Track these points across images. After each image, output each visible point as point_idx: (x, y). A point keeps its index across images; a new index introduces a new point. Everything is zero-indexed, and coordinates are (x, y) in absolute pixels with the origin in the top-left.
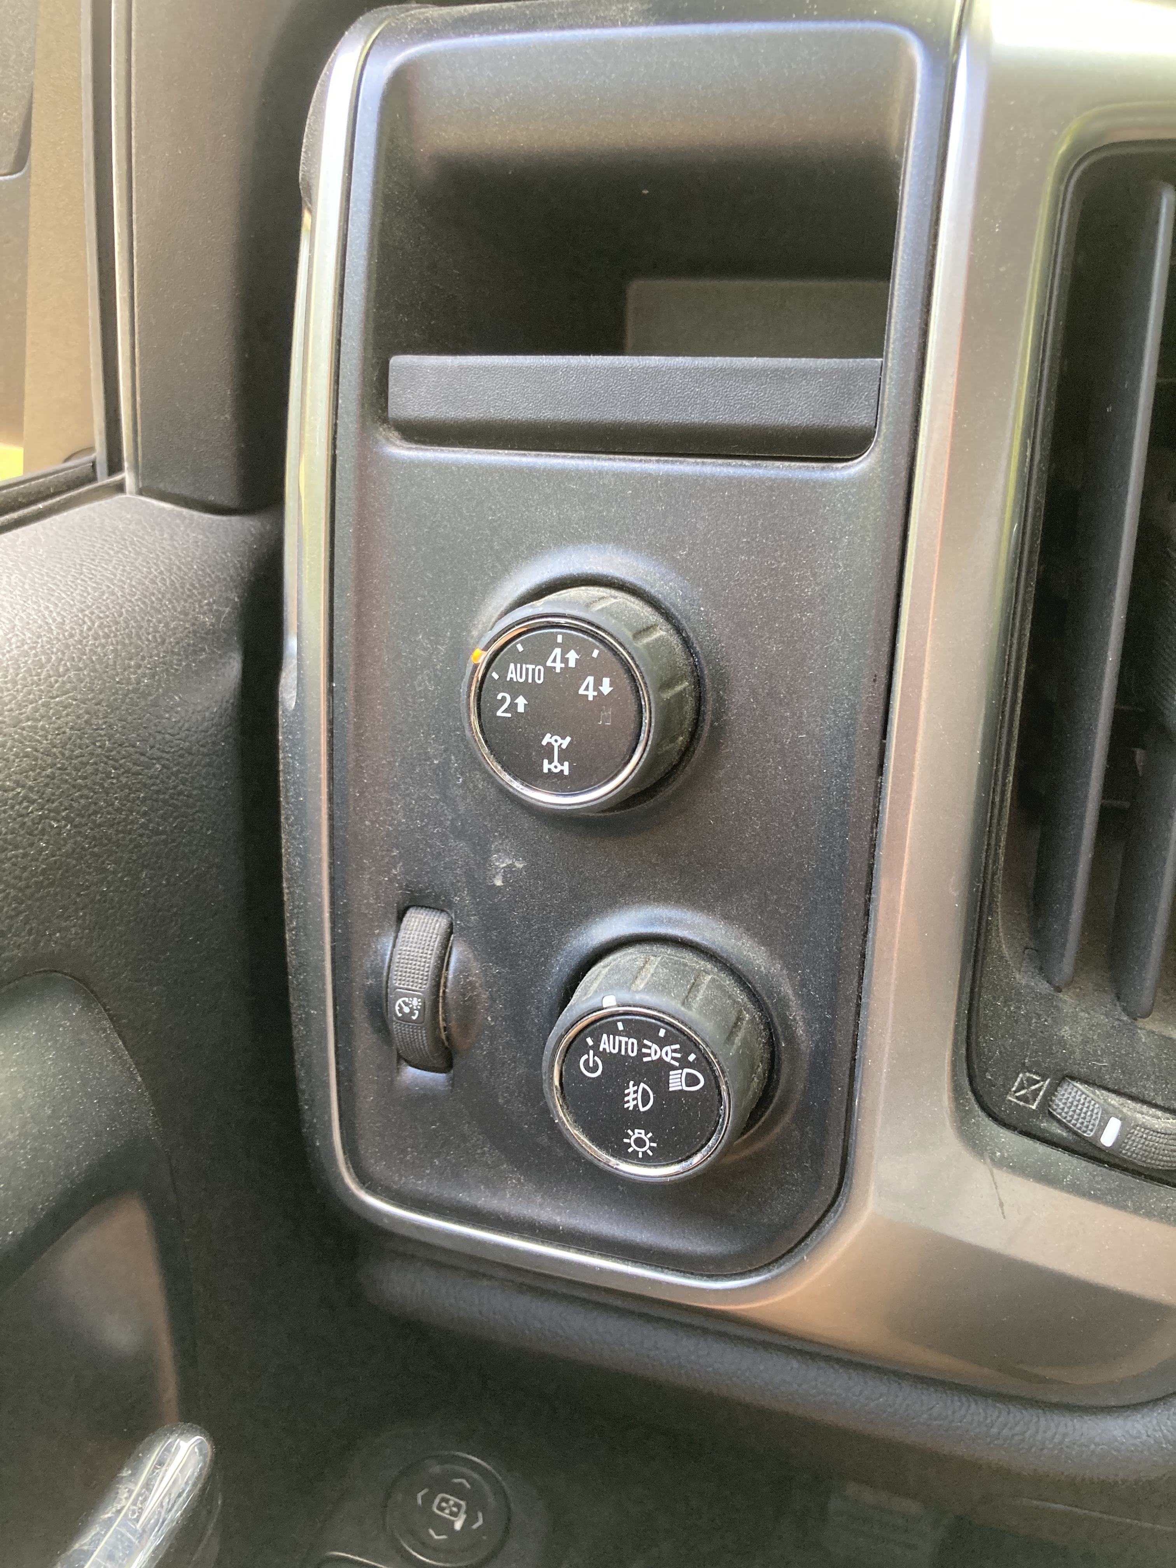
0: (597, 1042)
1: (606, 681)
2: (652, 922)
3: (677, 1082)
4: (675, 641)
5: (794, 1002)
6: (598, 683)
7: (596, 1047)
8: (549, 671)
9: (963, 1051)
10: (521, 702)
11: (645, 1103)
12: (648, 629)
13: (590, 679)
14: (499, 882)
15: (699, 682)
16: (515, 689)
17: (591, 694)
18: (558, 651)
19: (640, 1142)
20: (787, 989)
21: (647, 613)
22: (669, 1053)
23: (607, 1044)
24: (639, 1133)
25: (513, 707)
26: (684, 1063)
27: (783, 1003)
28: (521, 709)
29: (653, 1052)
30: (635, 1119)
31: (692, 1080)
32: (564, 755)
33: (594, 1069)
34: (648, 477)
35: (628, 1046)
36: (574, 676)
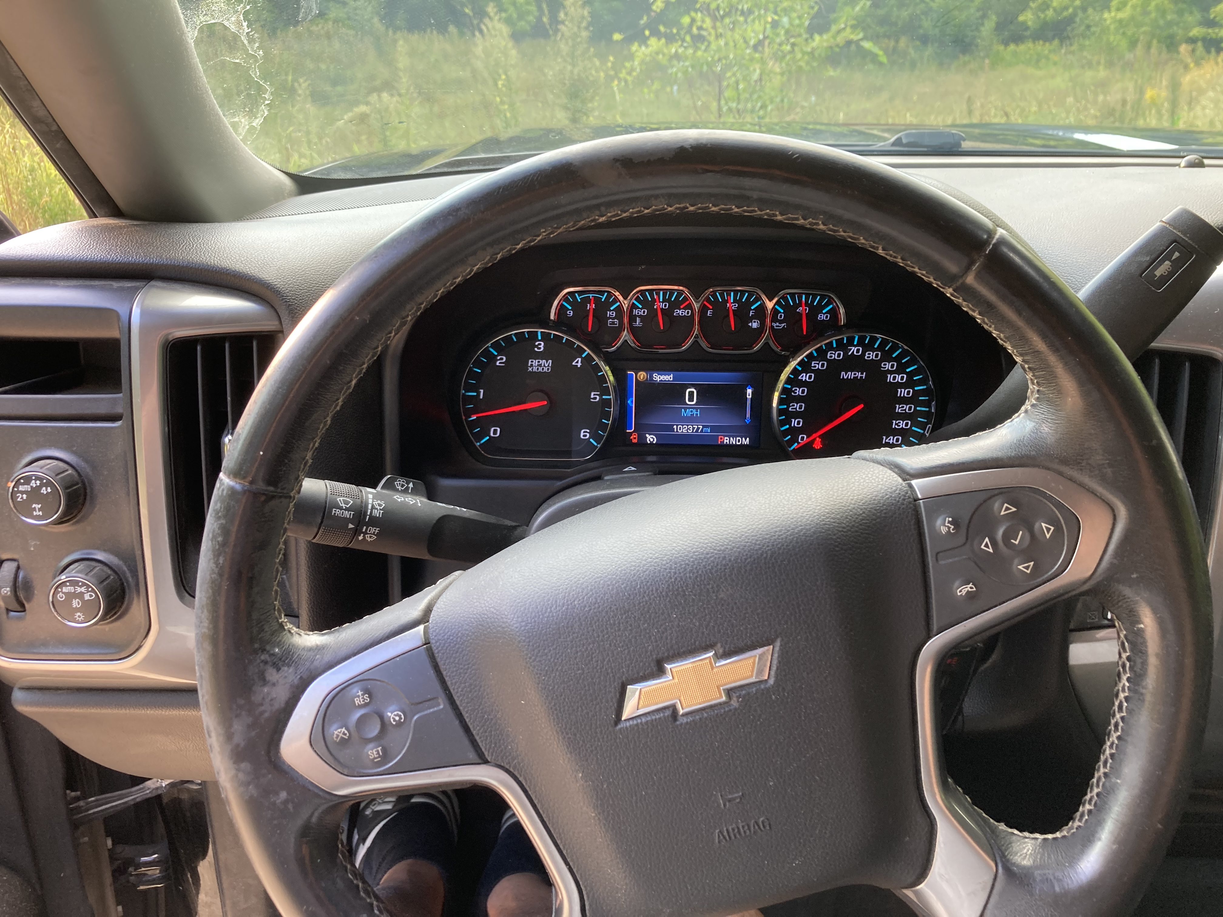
0: (62, 589)
1: (49, 488)
2: (84, 554)
3: (87, 597)
4: (74, 473)
5: (127, 572)
6: (46, 490)
7: (61, 591)
8: (32, 487)
9: (179, 579)
10: (25, 496)
11: (79, 604)
12: (67, 470)
13: (44, 488)
14: (32, 549)
15: (84, 484)
16: (22, 493)
17: (45, 492)
18: (33, 481)
19: (79, 617)
20: (125, 569)
21: (66, 466)
22: (83, 589)
23: (65, 590)
24: (79, 614)
25: (22, 498)
26: (88, 592)
27: (124, 573)
28: (25, 498)
29: (79, 590)
30: (77, 610)
31: (91, 596)
32: (40, 510)
33: (62, 598)
34: (62, 427)
35: (71, 589)
36: (39, 488)
